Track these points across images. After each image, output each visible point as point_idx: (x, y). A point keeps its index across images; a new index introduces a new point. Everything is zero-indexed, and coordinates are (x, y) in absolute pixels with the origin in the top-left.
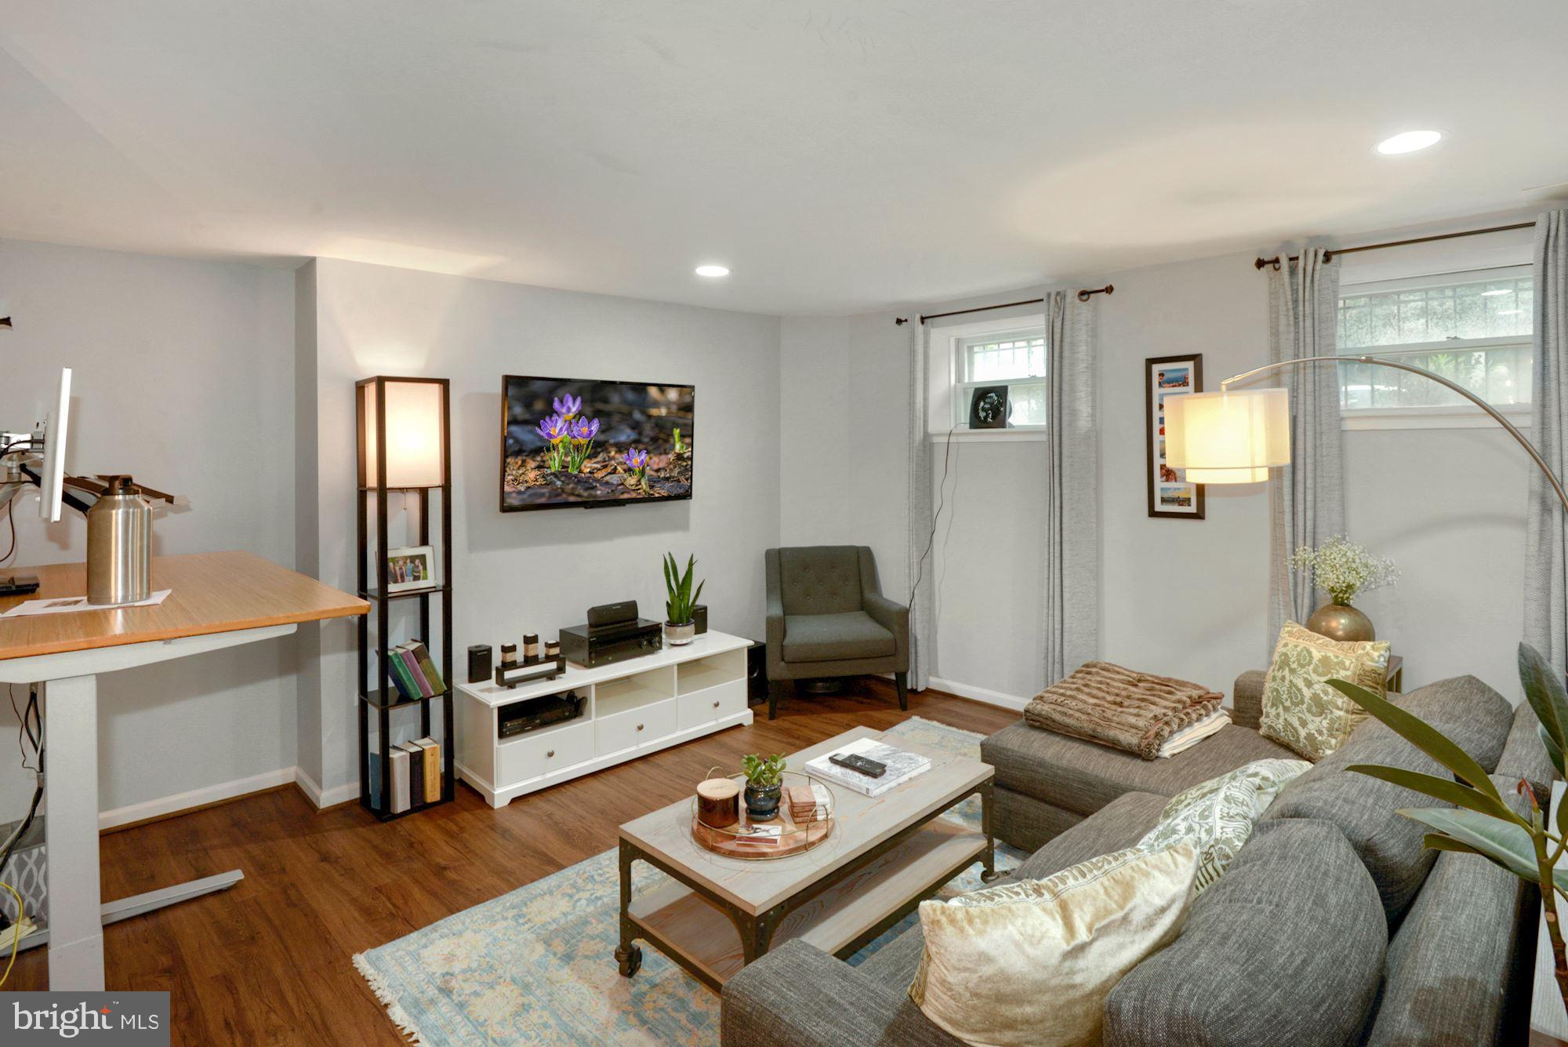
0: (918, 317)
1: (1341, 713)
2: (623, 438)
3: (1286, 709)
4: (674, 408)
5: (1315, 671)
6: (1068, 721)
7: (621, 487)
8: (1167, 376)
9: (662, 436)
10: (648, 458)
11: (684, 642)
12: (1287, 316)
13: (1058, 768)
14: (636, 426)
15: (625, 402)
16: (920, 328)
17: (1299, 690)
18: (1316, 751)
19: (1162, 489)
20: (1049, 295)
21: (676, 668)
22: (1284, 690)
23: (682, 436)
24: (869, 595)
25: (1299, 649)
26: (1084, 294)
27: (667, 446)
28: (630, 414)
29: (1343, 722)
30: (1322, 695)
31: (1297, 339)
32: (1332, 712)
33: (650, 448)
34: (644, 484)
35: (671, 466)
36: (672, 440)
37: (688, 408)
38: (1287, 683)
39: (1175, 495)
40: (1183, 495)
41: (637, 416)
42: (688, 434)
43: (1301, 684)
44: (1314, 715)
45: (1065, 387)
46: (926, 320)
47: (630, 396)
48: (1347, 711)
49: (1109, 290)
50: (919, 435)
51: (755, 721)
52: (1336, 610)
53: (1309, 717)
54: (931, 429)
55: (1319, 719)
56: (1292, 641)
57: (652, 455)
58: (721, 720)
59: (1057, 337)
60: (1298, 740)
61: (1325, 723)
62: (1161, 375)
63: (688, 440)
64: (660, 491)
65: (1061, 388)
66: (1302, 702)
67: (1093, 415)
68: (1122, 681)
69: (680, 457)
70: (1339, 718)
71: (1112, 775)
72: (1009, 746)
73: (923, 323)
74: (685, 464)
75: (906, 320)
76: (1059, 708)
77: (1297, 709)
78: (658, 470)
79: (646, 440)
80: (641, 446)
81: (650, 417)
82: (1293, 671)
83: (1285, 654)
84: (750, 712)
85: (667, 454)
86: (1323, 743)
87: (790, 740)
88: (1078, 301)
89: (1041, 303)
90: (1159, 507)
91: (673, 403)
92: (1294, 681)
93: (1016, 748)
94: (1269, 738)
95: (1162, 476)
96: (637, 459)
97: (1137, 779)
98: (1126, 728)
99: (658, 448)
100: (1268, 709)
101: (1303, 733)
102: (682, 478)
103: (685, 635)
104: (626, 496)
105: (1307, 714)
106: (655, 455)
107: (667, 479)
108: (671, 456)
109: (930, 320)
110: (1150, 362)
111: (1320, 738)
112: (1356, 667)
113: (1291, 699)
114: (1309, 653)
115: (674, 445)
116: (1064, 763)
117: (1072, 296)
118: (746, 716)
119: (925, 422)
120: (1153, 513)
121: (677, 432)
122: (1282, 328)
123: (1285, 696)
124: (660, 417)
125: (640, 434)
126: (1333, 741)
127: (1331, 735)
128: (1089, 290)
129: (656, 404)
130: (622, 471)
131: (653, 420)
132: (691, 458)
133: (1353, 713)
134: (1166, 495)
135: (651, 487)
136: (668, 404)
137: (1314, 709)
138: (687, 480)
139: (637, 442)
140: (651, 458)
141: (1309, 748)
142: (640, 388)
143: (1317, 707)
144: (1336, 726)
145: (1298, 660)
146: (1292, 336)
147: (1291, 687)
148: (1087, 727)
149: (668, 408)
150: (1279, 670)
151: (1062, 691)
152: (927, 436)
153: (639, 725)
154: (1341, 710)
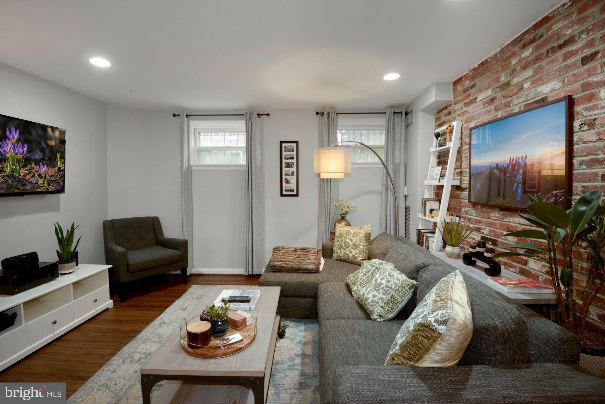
0: (185, 114)
1: (362, 247)
2: (37, 157)
3: (344, 249)
4: (58, 141)
5: (353, 236)
6: (288, 266)
7: (37, 185)
8: (287, 148)
9: (53, 157)
10: (47, 169)
11: (71, 271)
12: (326, 131)
13: (293, 283)
14: (42, 150)
15: (38, 134)
16: (186, 119)
17: (348, 243)
18: (356, 259)
19: (285, 187)
20: (247, 113)
21: (72, 285)
22: (343, 244)
23: (61, 158)
24: (159, 237)
25: (345, 231)
26: (259, 115)
27: (55, 163)
28: (40, 143)
29: (363, 249)
30: (356, 243)
31: (328, 138)
32: (359, 247)
33: (48, 163)
34: (46, 185)
35: (56, 174)
36: (56, 160)
37: (63, 142)
38: (344, 241)
39: (289, 188)
40: (292, 189)
41: (43, 144)
42: (63, 157)
43: (349, 241)
44: (354, 249)
45: (253, 149)
46: (188, 116)
47: (40, 132)
48: (364, 246)
49: (268, 115)
50: (185, 165)
51: (114, 305)
52: (342, 220)
53: (352, 250)
54: (192, 163)
55: (356, 250)
56: (342, 230)
57: (49, 167)
58: (98, 309)
59: (250, 130)
60: (349, 258)
61: (358, 251)
62: (285, 147)
63: (63, 160)
64: (52, 188)
65: (251, 149)
66: (350, 246)
67: (262, 160)
68: (292, 251)
69: (59, 169)
70: (362, 248)
71: (312, 280)
72: (272, 280)
73: (187, 117)
74: (61, 173)
75: (179, 115)
76: (284, 263)
77: (348, 248)
78: (51, 176)
79: (46, 159)
80: (45, 162)
81: (48, 145)
82: (345, 238)
83: (341, 233)
84: (112, 301)
85: (55, 167)
86: (357, 257)
87: (141, 308)
88: (257, 117)
89: (243, 116)
90: (284, 193)
91: (58, 138)
92: (346, 240)
93: (275, 280)
94: (337, 260)
95: (285, 182)
96: (44, 169)
97: (320, 279)
98: (309, 264)
99: (51, 164)
100: (338, 251)
101: (351, 255)
102: (60, 181)
103: (72, 267)
104: (39, 190)
105: (352, 249)
106: (50, 168)
107: (55, 181)
108: (56, 169)
109: (190, 116)
110: (282, 143)
111: (356, 256)
112: (364, 233)
113: (346, 246)
114: (350, 231)
115: (57, 163)
116: (294, 281)
117: (255, 115)
118: (109, 303)
119: (189, 160)
120: (282, 195)
121: (58, 155)
122: (324, 135)
123: (343, 246)
124: (52, 146)
125: (44, 155)
126: (361, 256)
127: (360, 254)
128: (260, 114)
129: (51, 139)
130: (37, 176)
131: (49, 147)
132: (64, 170)
133: (365, 246)
134: (286, 189)
135: (49, 185)
136: (55, 139)
137: (354, 247)
138: (62, 182)
139: (43, 159)
140: (48, 169)
141: (353, 259)
142: (44, 128)
143: (355, 247)
144: (361, 251)
145: (346, 234)
146: (327, 137)
147: (345, 242)
148: (296, 266)
149: (55, 142)
150: (340, 238)
151: (279, 257)
152: (189, 166)
153: (54, 321)
154: (361, 246)
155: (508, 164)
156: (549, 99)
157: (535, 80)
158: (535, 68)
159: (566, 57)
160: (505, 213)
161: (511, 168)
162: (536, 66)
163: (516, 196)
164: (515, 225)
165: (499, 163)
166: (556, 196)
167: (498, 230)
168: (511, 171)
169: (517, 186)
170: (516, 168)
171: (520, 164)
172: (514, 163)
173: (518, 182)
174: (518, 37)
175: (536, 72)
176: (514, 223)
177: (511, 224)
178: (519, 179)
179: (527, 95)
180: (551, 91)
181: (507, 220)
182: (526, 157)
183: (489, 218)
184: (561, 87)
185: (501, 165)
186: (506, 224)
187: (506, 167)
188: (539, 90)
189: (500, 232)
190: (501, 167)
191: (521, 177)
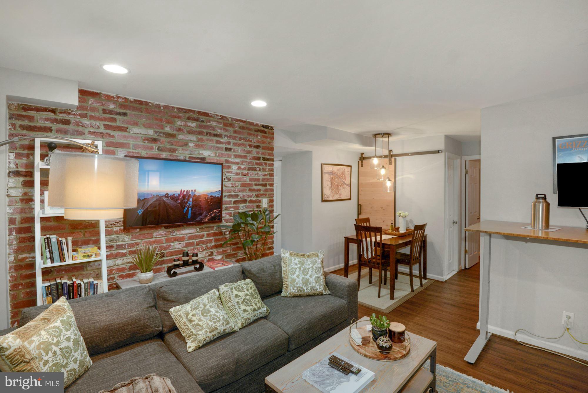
155: (179, 194)
156: (207, 160)
157: (198, 145)
158: (198, 138)
159: (218, 142)
160: (170, 230)
161: (182, 197)
162: (200, 137)
163: (187, 216)
164: (182, 236)
165: (168, 193)
166: (215, 212)
167: (164, 244)
168: (182, 199)
169: (188, 209)
170: (187, 197)
171: (190, 195)
172: (185, 194)
173: (189, 206)
174: (185, 109)
175: (199, 140)
176: (181, 234)
177: (178, 236)
178: (189, 205)
179: (192, 151)
180: (208, 156)
181: (175, 234)
182: (195, 190)
183: (152, 237)
184: (214, 156)
185: (170, 194)
186: (174, 238)
187: (176, 196)
188: (201, 152)
189: (167, 245)
190: (171, 196)
191: (191, 203)
